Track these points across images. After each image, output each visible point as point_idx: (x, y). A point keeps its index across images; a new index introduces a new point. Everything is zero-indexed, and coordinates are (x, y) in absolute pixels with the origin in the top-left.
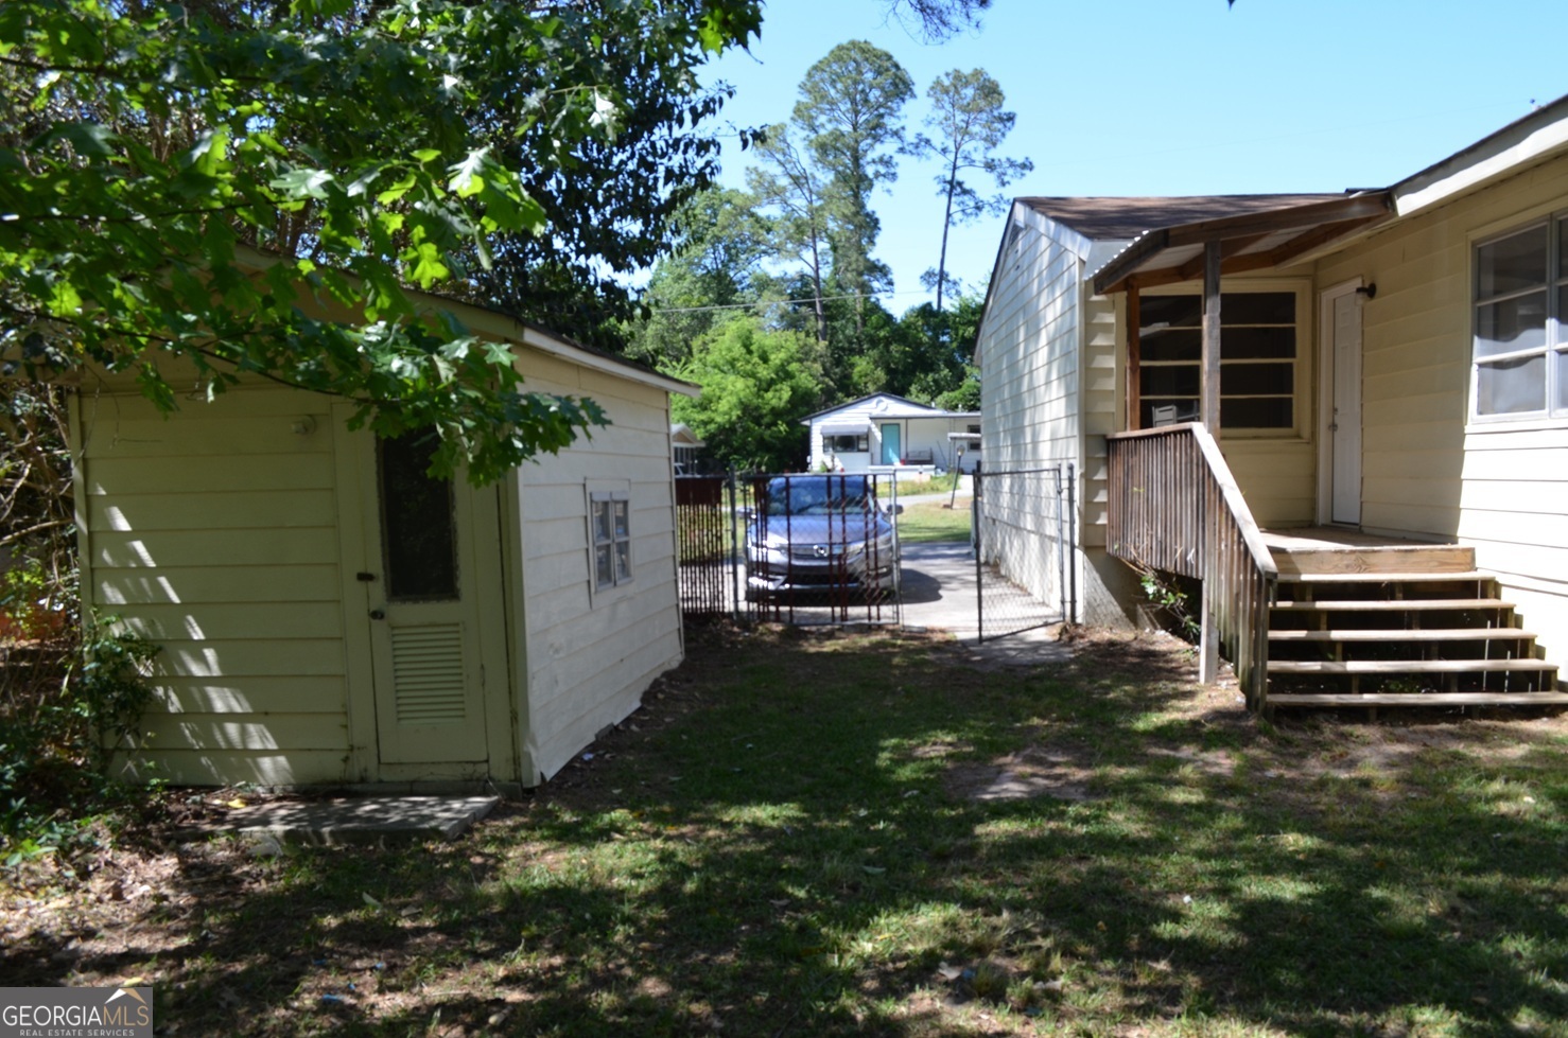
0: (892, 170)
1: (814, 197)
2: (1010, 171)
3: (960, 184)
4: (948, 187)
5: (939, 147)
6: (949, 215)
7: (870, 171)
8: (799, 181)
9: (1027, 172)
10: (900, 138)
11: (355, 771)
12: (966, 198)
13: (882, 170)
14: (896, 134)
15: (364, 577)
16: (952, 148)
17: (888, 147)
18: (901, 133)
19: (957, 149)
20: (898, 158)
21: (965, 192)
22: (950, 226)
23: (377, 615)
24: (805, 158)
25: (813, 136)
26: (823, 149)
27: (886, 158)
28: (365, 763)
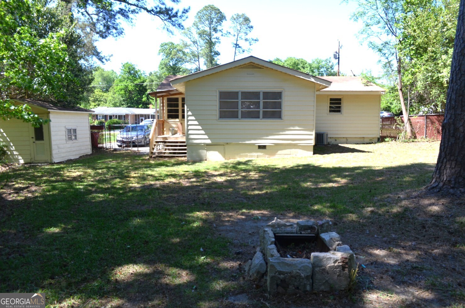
0: (219, 41)
1: (199, 47)
2: (252, 41)
3: (238, 45)
4: (235, 46)
5: (233, 35)
6: (235, 53)
7: (213, 40)
8: (195, 42)
9: (256, 42)
10: (222, 32)
11: (32, 161)
12: (239, 48)
13: (217, 40)
14: (220, 31)
15: (32, 138)
16: (236, 35)
17: (218, 34)
18: (222, 31)
19: (238, 35)
20: (221, 38)
21: (239, 47)
22: (236, 56)
23: (34, 142)
24: (196, 37)
25: (198, 31)
26: (200, 35)
27: (217, 37)
28: (33, 160)
